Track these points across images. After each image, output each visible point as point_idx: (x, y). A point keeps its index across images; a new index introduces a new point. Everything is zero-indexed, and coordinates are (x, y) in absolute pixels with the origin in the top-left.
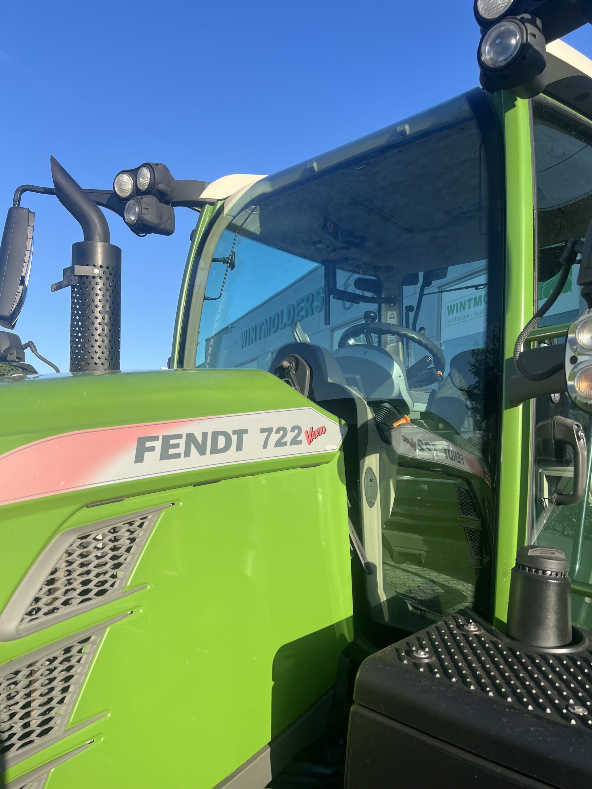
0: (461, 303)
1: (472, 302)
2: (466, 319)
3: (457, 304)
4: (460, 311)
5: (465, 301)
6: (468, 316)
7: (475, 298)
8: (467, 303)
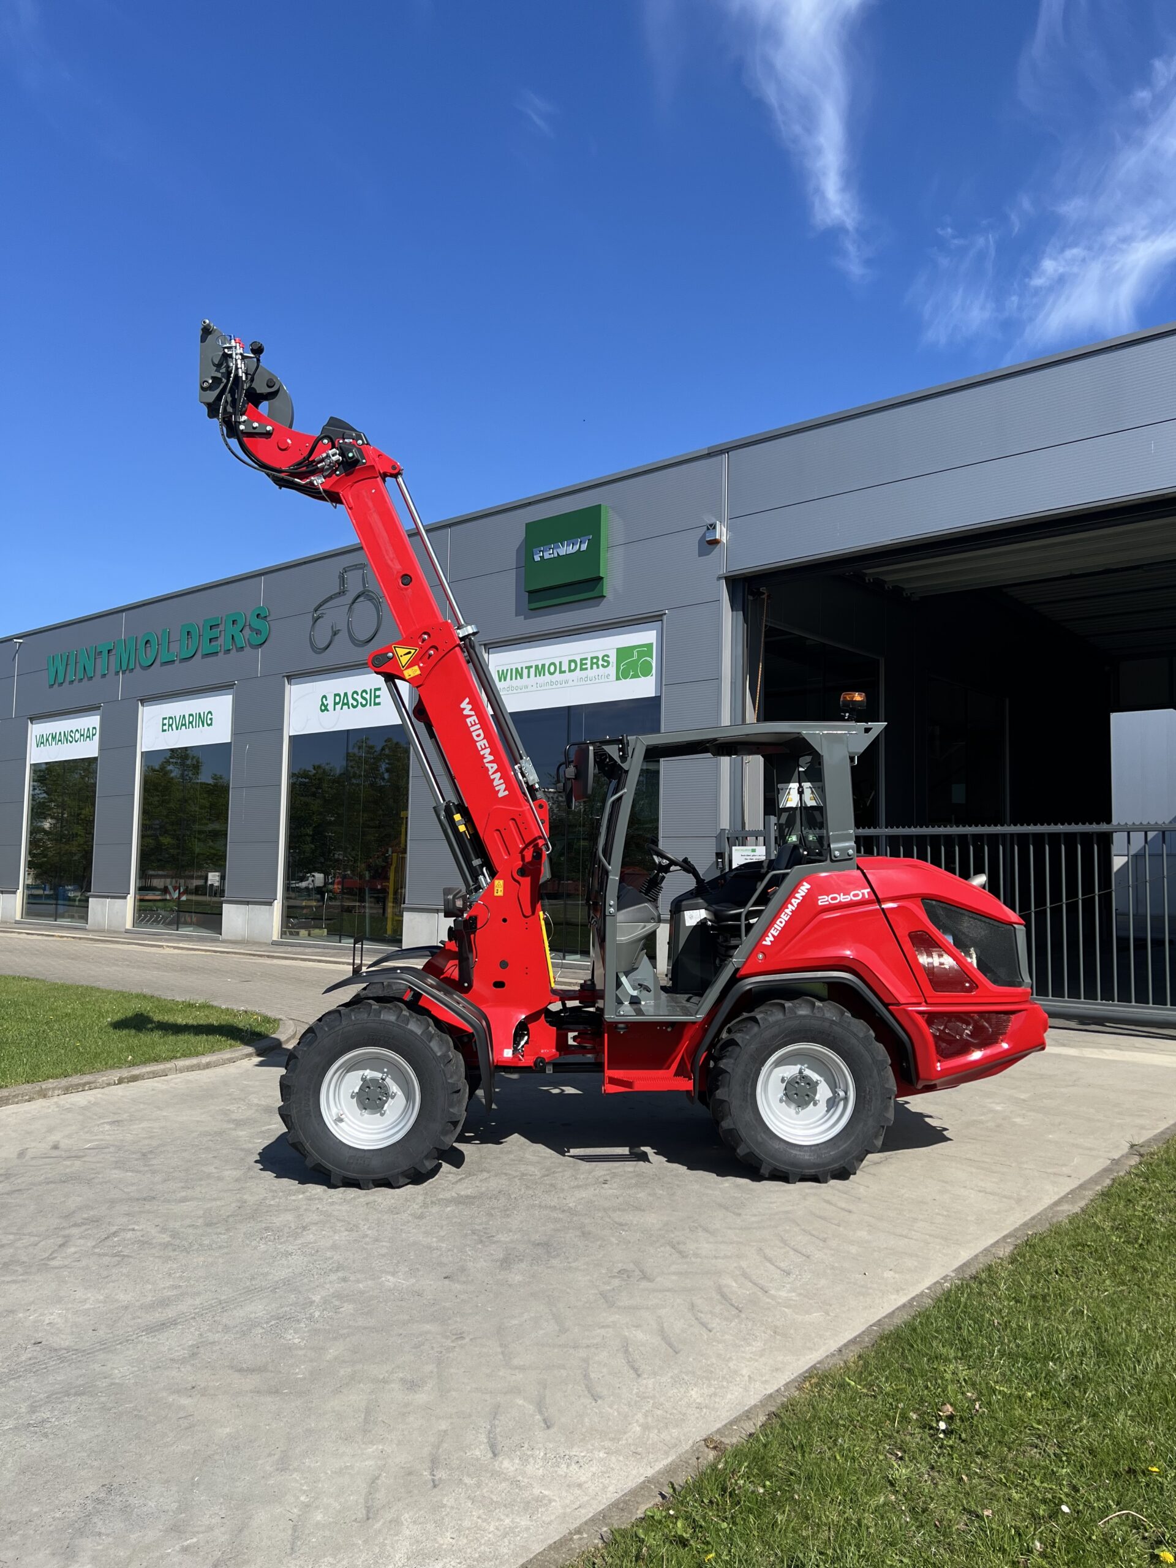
0: (517, 669)
1: (532, 670)
2: (523, 690)
3: (512, 670)
4: (516, 679)
5: (522, 668)
6: (526, 687)
7: (537, 666)
8: (525, 671)
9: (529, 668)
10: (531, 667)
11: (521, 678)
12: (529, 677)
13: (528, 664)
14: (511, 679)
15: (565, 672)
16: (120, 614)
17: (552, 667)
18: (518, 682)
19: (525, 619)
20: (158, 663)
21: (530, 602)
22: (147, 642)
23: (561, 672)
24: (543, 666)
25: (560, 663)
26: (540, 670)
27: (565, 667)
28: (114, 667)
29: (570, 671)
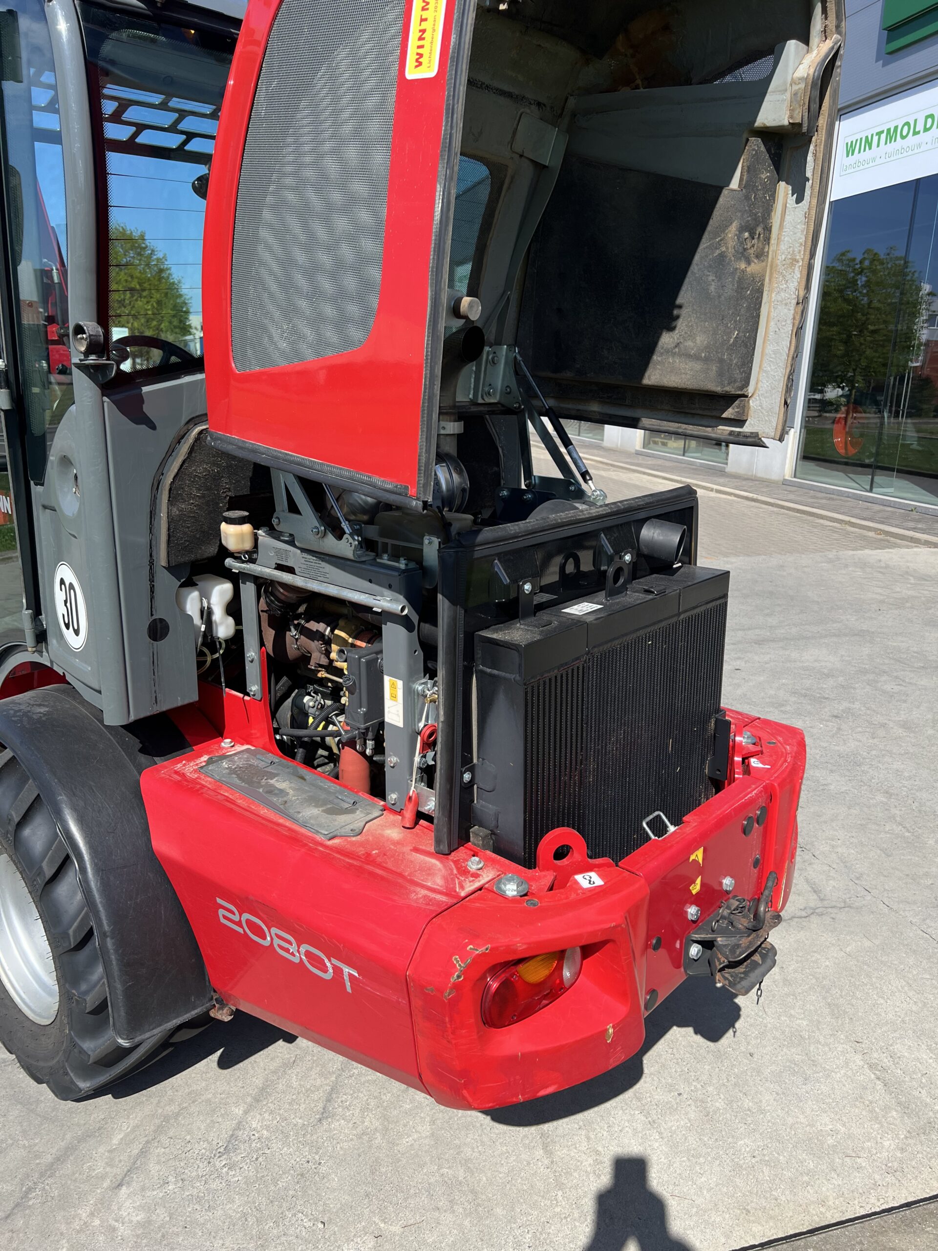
0: (867, 137)
1: (883, 136)
2: (871, 164)
3: (861, 139)
4: (865, 150)
5: (872, 135)
6: (874, 160)
8: (876, 138)
9: (879, 134)
10: (882, 132)
11: (870, 149)
12: (878, 146)
13: (879, 130)
14: (859, 152)
15: (919, 132)
17: (906, 128)
18: (867, 154)
19: (884, 66)
21: (889, 40)
23: (916, 133)
24: (896, 128)
25: (916, 121)
26: (891, 135)
27: (920, 127)
29: (926, 130)
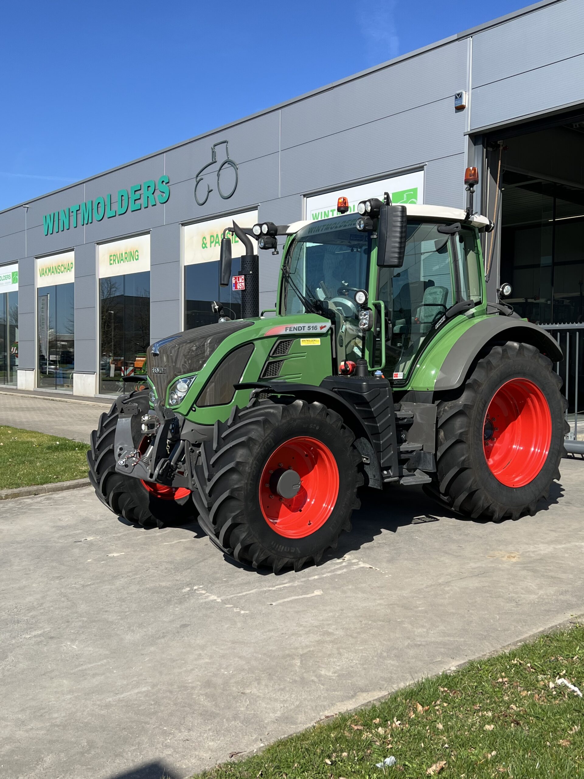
16: (83, 184)
20: (106, 217)
22: (99, 203)
28: (80, 222)
